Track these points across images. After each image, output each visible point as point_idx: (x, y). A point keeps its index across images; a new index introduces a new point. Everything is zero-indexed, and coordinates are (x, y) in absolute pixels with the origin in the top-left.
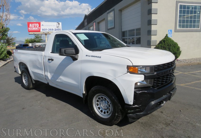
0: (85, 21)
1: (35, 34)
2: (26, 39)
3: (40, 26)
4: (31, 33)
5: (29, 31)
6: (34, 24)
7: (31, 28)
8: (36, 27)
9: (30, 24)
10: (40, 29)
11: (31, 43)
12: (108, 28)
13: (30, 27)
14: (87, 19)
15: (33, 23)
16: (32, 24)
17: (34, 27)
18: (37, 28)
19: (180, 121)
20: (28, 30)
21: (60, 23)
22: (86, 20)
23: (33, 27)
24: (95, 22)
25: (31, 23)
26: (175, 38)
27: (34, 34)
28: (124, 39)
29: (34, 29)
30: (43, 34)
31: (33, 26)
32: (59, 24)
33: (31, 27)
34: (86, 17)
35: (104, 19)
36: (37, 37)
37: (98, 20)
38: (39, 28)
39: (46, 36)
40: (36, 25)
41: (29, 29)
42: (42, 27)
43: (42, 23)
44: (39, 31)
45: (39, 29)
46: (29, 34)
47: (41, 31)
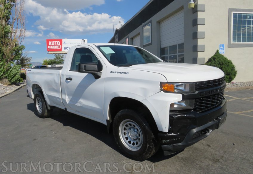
0: (116, 37)
1: (55, 54)
2: (45, 60)
3: (61, 44)
4: (50, 52)
5: (49, 51)
6: (54, 42)
7: (51, 47)
8: (57, 45)
9: (50, 42)
10: (61, 47)
11: (51, 65)
12: (144, 45)
13: (49, 46)
14: (118, 34)
15: (53, 40)
16: (52, 42)
17: (55, 45)
18: (57, 47)
19: (233, 157)
20: (48, 49)
21: (86, 40)
22: (117, 36)
23: (53, 45)
24: (128, 37)
25: (51, 40)
26: (229, 54)
27: (54, 54)
28: (164, 57)
29: (54, 47)
30: (64, 53)
31: (53, 44)
32: (84, 41)
33: (51, 46)
34: (117, 32)
35: (139, 34)
36: (57, 58)
37: (131, 35)
38: (60, 47)
40: (57, 42)
41: (48, 47)
42: (64, 46)
43: (64, 41)
44: (60, 50)
45: (60, 48)
46: (48, 54)
47: (63, 50)
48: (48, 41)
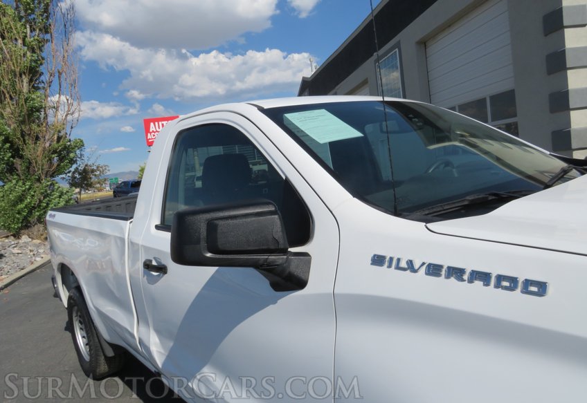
2: (143, 165)
5: (150, 144)
6: (160, 123)
7: (154, 135)
9: (152, 124)
13: (151, 133)
14: (308, 90)
15: (159, 120)
16: (156, 123)
20: (148, 140)
23: (158, 131)
25: (154, 120)
31: (159, 128)
33: (155, 132)
34: (306, 84)
35: (365, 83)
39: (195, 153)
41: (149, 137)
48: (147, 123)
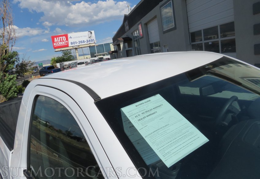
0: (125, 24)
1: (63, 51)
2: (53, 58)
3: (67, 39)
4: (57, 50)
5: (55, 48)
6: (59, 38)
7: (57, 44)
8: (63, 41)
9: (55, 38)
10: (68, 42)
11: (59, 63)
12: (164, 30)
13: (55, 43)
15: (58, 36)
16: (57, 38)
17: (61, 41)
18: (64, 43)
20: (54, 46)
21: (93, 32)
22: (127, 23)
23: (58, 42)
24: (141, 23)
27: (61, 50)
29: (61, 44)
30: (72, 49)
31: (59, 40)
32: (91, 33)
33: (57, 42)
34: (126, 18)
36: (65, 54)
37: (144, 20)
38: (66, 42)
39: (77, 51)
40: (62, 38)
41: (54, 44)
42: (70, 41)
43: (69, 35)
44: (67, 46)
45: (66, 44)
46: (56, 51)
47: (70, 45)
48: (53, 38)
